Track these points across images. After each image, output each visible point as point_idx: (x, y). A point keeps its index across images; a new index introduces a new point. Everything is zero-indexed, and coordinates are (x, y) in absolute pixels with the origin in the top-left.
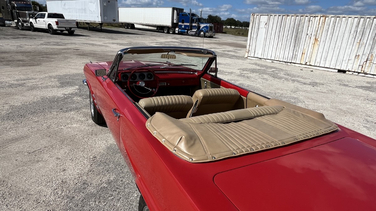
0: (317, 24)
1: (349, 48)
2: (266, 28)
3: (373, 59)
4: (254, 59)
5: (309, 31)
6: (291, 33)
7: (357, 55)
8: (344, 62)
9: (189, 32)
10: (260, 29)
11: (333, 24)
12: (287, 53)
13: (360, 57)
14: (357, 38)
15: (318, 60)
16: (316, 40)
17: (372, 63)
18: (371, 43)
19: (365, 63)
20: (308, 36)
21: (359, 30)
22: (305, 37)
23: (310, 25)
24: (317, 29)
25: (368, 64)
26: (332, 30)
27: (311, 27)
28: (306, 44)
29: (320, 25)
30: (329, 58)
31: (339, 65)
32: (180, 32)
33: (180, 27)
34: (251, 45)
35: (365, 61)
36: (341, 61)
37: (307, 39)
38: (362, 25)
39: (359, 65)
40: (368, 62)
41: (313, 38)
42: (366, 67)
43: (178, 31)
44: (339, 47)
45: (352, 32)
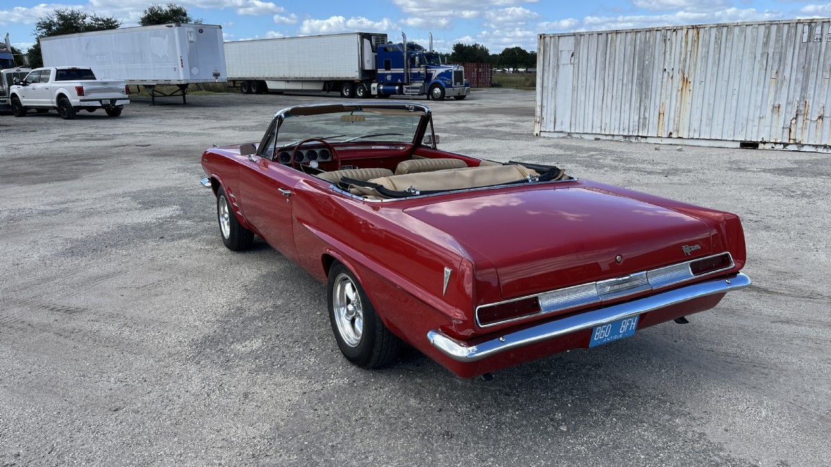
0: (681, 47)
1: (757, 92)
2: (574, 65)
3: (810, 111)
4: (555, 135)
5: (666, 64)
6: (628, 71)
7: (776, 105)
8: (750, 123)
9: (405, 89)
10: (561, 67)
11: (716, 42)
12: (625, 116)
13: (783, 109)
14: (769, 68)
15: (695, 125)
16: (685, 80)
17: (808, 122)
18: (800, 76)
19: (794, 122)
20: (666, 75)
21: (771, 51)
22: (660, 76)
23: (668, 50)
24: (683, 56)
25: (800, 123)
26: (714, 55)
27: (671, 53)
28: (665, 92)
29: (689, 49)
30: (718, 118)
31: (742, 131)
32: (382, 92)
33: (381, 79)
34: (545, 104)
35: (793, 118)
36: (745, 123)
37: (665, 80)
38: (777, 41)
39: (783, 128)
40: (800, 118)
41: (678, 77)
42: (799, 131)
43: (379, 90)
44: (736, 92)
45: (758, 57)
